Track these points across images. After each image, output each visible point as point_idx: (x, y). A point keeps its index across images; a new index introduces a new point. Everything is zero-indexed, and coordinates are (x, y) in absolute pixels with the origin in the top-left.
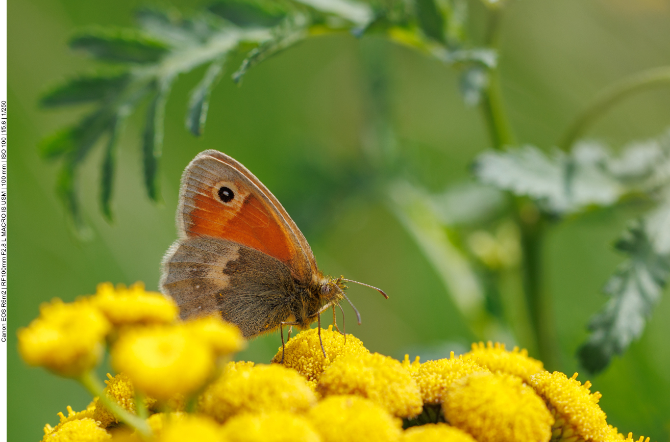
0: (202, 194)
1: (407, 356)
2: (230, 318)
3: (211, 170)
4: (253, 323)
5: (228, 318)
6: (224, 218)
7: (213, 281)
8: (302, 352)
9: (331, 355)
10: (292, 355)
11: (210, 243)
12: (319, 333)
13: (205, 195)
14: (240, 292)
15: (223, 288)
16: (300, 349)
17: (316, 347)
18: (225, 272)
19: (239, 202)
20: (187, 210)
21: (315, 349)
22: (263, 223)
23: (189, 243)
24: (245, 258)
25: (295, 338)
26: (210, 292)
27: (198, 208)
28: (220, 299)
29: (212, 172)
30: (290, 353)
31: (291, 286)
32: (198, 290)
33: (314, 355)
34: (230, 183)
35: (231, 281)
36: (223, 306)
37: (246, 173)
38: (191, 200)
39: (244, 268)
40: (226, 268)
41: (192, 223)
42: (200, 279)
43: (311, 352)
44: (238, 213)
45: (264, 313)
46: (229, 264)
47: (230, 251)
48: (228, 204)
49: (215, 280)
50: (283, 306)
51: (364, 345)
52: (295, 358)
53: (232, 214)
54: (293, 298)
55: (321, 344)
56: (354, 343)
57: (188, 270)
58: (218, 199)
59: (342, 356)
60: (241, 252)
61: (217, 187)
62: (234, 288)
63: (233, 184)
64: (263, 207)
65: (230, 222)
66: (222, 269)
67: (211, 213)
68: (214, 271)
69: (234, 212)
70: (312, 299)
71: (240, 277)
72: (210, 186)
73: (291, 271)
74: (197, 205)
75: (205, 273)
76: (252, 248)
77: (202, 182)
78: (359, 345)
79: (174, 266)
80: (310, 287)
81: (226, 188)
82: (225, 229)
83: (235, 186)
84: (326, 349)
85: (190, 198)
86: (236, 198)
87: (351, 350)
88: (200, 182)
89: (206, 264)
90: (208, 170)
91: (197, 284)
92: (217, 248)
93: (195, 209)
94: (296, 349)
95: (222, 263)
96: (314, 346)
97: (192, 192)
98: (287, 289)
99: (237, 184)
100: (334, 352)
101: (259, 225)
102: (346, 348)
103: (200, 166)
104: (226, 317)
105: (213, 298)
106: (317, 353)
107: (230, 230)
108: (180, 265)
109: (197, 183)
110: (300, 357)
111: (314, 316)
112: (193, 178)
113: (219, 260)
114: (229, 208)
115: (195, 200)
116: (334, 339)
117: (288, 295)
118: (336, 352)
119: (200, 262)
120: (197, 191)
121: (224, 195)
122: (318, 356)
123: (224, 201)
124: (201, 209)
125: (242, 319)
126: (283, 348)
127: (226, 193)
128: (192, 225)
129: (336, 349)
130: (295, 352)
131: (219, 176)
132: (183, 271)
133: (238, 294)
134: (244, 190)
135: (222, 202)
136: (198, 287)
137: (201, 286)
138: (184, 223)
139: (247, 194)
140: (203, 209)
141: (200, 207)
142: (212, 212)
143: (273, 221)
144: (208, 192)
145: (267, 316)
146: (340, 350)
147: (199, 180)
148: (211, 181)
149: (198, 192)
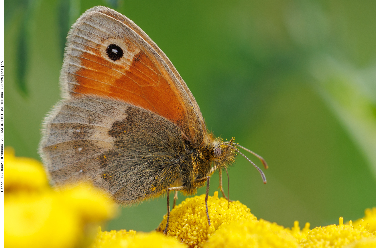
0: (89, 52)
1: (296, 223)
2: (114, 181)
3: (100, 26)
4: (139, 186)
5: (112, 181)
6: (111, 77)
7: (97, 142)
8: (186, 220)
9: (216, 222)
10: (177, 223)
11: (96, 102)
12: (206, 200)
13: (92, 53)
14: (126, 154)
15: (107, 150)
16: (184, 217)
17: (201, 215)
18: (111, 133)
19: (128, 60)
20: (72, 70)
21: (199, 216)
22: (153, 82)
23: (74, 103)
24: (133, 118)
25: (180, 205)
26: (93, 154)
27: (84, 67)
28: (103, 162)
29: (101, 29)
30: (174, 221)
31: (181, 147)
32: (81, 153)
33: (198, 222)
34: (119, 39)
35: (117, 143)
36: (107, 169)
37: (136, 29)
38: (76, 59)
39: (131, 129)
40: (112, 129)
41: (77, 84)
42: (83, 141)
43: (195, 219)
44: (127, 72)
45: (151, 175)
46: (116, 124)
47: (117, 111)
48: (116, 63)
49: (100, 142)
50: (172, 168)
51: (252, 212)
52: (179, 225)
53: (120, 73)
54: (182, 159)
55: (207, 212)
56: (240, 210)
57: (71, 131)
58: (107, 58)
59: (228, 223)
60: (130, 112)
61: (106, 45)
62: (119, 150)
63: (122, 41)
64: (153, 66)
65: (118, 81)
66: (108, 131)
67: (97, 73)
68: (98, 132)
69: (123, 70)
70: (202, 161)
71: (125, 138)
72: (98, 43)
73: (181, 131)
74: (83, 64)
75: (89, 135)
76: (140, 108)
77: (89, 39)
78: (245, 212)
79: (56, 127)
80: (201, 148)
81: (115, 45)
82: (112, 89)
83: (125, 43)
84: (211, 216)
85: (76, 57)
86: (125, 56)
87: (237, 217)
88: (87, 40)
89: (91, 124)
90: (96, 27)
91: (80, 146)
92: (103, 108)
93: (81, 68)
94: (181, 216)
95: (107, 124)
96: (199, 213)
97: (78, 50)
98: (176, 150)
99: (127, 41)
100: (219, 219)
101: (149, 84)
102: (232, 215)
103: (88, 23)
104: (110, 181)
105: (96, 161)
106: (201, 221)
107: (118, 89)
108: (63, 126)
109: (84, 41)
110: (185, 225)
111: (203, 180)
112: (81, 36)
113: (105, 121)
114: (117, 67)
115: (82, 59)
116: (219, 206)
117: (177, 157)
118: (221, 219)
119: (84, 123)
120: (83, 49)
121: (113, 53)
122: (203, 223)
123: (112, 60)
124: (87, 68)
125: (127, 182)
126: (168, 215)
127: (115, 51)
128: (77, 86)
129: (221, 217)
130: (179, 220)
131: (108, 33)
132: (66, 133)
133: (123, 156)
134: (134, 47)
135: (110, 61)
136: (80, 149)
137: (84, 149)
138: (69, 83)
139: (137, 51)
140: (90, 69)
141: (87, 66)
142: (99, 71)
143: (163, 80)
144: (96, 50)
145: (155, 178)
146: (226, 217)
147: (86, 38)
148: (99, 39)
149: (84, 51)
